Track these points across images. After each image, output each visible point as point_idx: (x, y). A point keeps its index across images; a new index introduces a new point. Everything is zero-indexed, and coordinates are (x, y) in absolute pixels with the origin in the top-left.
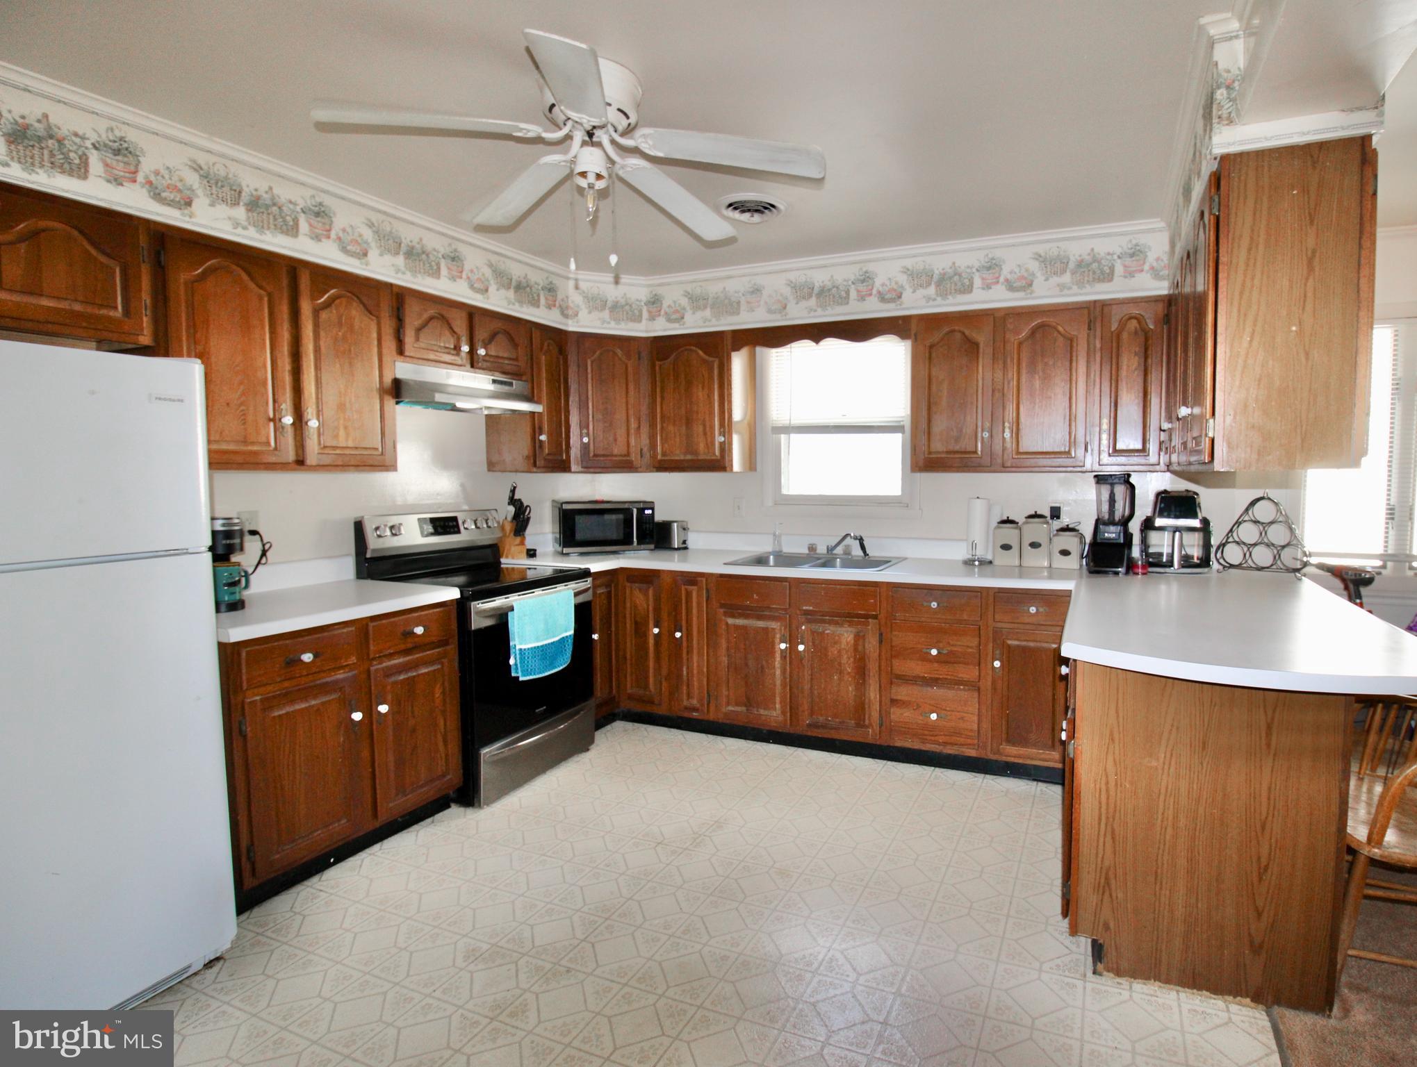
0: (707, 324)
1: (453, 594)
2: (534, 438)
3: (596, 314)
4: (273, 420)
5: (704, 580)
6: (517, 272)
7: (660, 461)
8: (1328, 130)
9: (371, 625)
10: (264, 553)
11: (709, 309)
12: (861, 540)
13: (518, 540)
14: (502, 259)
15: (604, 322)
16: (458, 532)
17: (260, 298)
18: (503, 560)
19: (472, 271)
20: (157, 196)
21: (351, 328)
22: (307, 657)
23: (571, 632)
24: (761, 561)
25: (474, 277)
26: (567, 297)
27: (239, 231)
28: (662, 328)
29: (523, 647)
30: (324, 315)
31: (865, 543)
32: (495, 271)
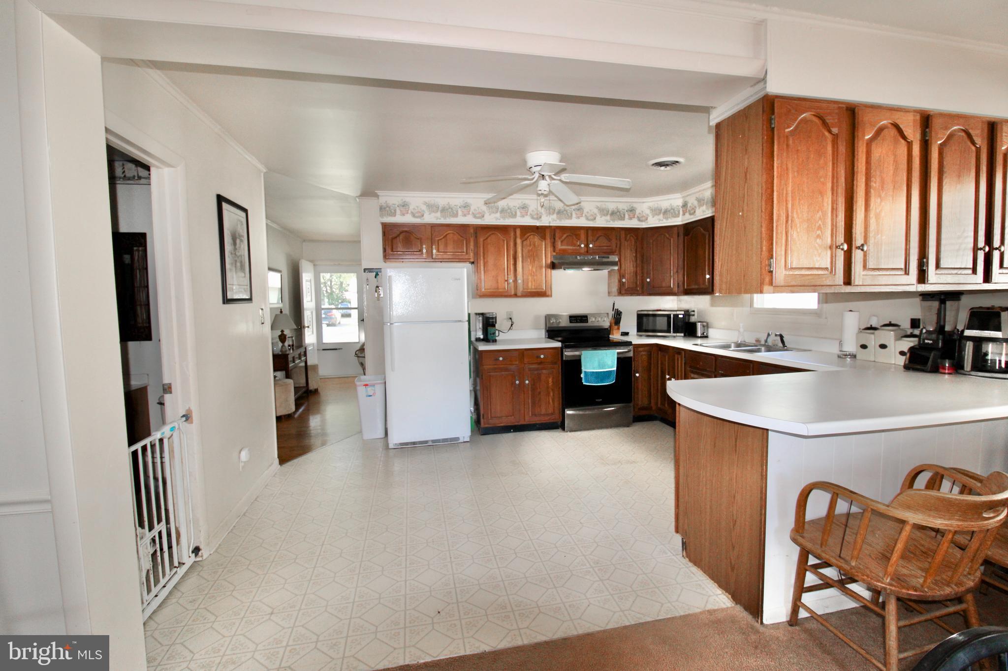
0: (705, 213)
1: (558, 345)
2: (620, 281)
3: (656, 217)
4: (507, 281)
5: (683, 352)
6: (611, 207)
7: (686, 290)
8: (748, 98)
9: (525, 352)
10: (512, 325)
11: (705, 206)
12: (781, 337)
13: (616, 327)
14: (604, 203)
15: (660, 220)
16: (587, 322)
17: (504, 240)
18: (610, 336)
19: (588, 212)
20: (475, 217)
21: (534, 245)
22: (501, 359)
23: (615, 369)
24: (726, 347)
25: (588, 215)
26: (642, 212)
27: (498, 221)
28: (689, 219)
29: (586, 370)
30: (525, 243)
31: (784, 339)
32: (599, 210)
